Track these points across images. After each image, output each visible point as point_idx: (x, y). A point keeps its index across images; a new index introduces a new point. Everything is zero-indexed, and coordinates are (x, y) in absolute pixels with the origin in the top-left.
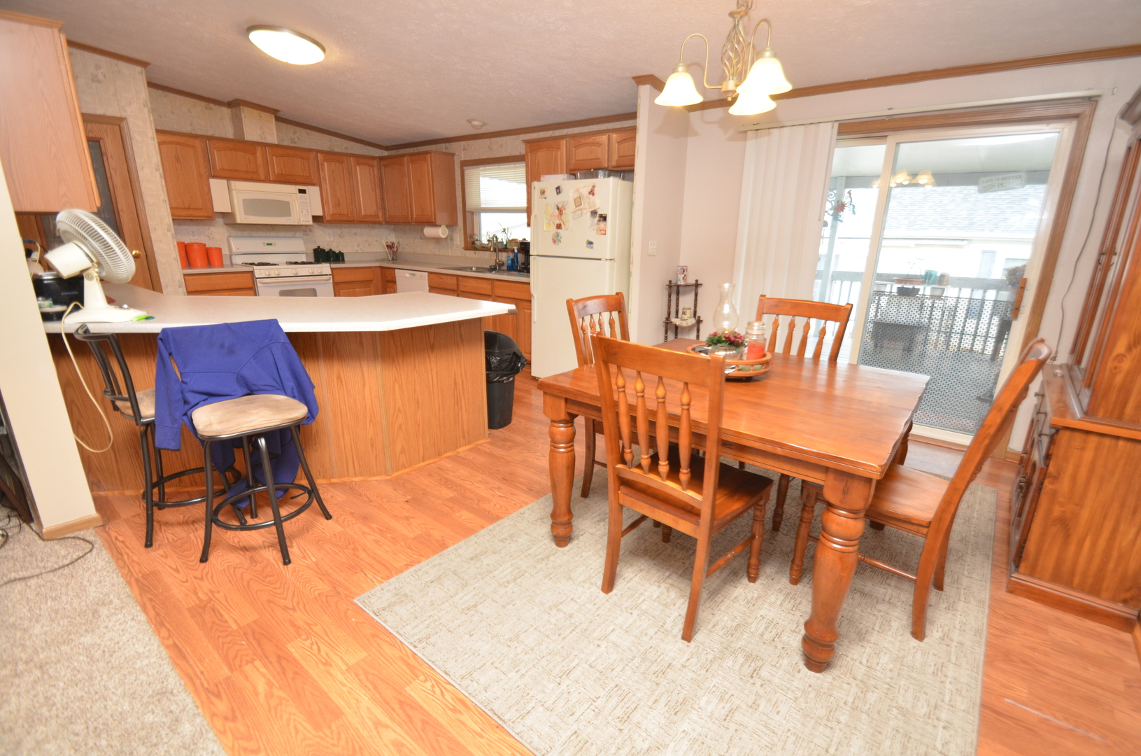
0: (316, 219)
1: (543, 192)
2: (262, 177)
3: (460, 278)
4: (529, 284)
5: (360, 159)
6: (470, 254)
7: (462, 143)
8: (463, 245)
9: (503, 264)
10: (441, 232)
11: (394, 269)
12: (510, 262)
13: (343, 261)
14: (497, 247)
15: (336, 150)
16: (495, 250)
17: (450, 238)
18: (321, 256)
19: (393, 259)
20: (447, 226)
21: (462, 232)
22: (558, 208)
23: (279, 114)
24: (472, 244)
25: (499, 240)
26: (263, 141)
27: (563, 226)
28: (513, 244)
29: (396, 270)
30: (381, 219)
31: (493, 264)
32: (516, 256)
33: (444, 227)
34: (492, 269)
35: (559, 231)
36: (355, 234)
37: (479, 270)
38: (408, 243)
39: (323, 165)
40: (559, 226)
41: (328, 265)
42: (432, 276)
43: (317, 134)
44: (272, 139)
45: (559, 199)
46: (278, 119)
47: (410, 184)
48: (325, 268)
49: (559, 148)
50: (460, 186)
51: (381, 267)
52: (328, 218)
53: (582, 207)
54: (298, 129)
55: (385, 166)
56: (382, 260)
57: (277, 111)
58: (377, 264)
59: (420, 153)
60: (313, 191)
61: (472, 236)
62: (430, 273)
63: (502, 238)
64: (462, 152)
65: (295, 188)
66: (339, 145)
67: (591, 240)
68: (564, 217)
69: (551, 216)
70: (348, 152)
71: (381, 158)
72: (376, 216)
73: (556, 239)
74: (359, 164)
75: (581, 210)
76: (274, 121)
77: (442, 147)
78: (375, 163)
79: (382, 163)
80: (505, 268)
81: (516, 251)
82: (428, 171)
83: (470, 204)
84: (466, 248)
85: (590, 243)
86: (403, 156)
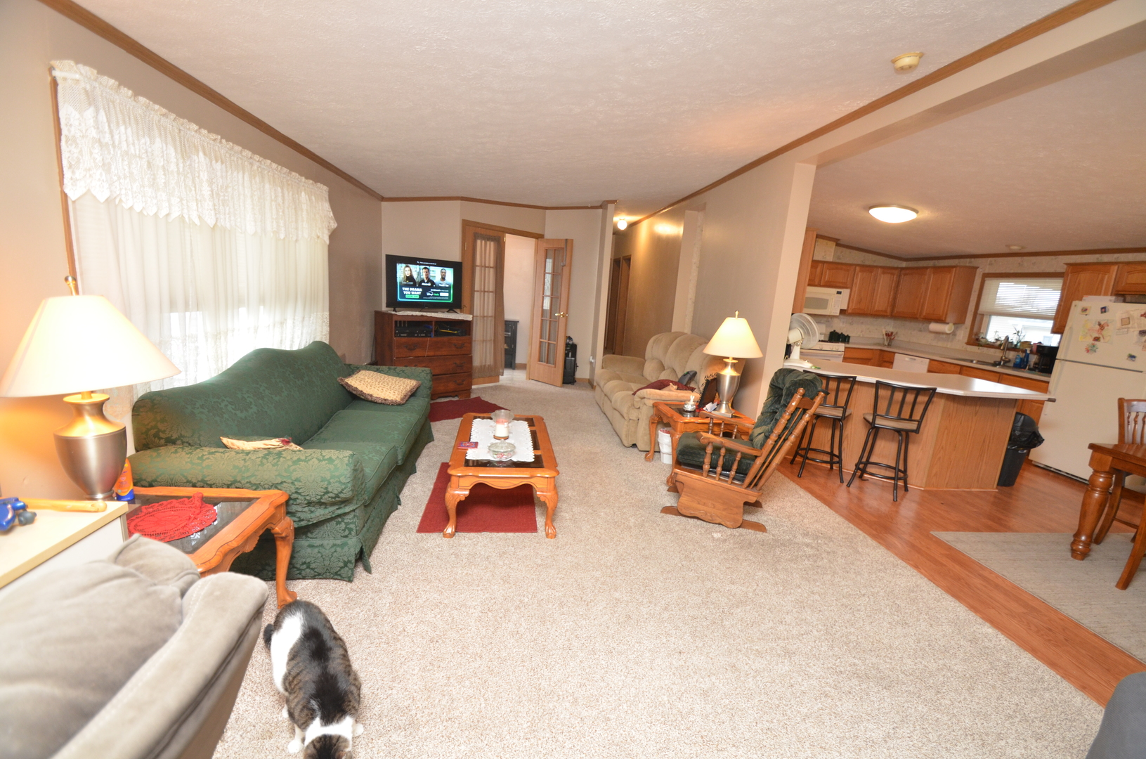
0: (842, 312)
1: (1085, 310)
2: (816, 283)
3: (965, 368)
4: (1048, 382)
5: (886, 269)
6: (975, 349)
7: (990, 259)
8: (966, 340)
9: (1009, 361)
10: (947, 328)
11: (895, 353)
12: (1018, 360)
13: (848, 342)
14: (1006, 346)
15: (867, 263)
16: (1004, 349)
17: (954, 334)
18: (835, 337)
19: (889, 345)
20: (954, 324)
21: (968, 330)
22: (1100, 325)
23: (839, 242)
24: (976, 340)
25: (1010, 340)
26: (824, 260)
27: (1102, 339)
28: (1025, 345)
29: (897, 355)
30: (888, 314)
31: (999, 360)
32: (1027, 356)
33: (951, 325)
34: (995, 364)
35: (1096, 343)
36: (862, 323)
37: (979, 362)
38: (907, 333)
39: (857, 274)
40: (1097, 339)
41: (843, 344)
42: (934, 362)
43: (856, 252)
44: (830, 258)
45: (1103, 318)
46: (838, 245)
47: (927, 289)
48: (841, 346)
49: (1108, 271)
50: (977, 293)
51: (881, 350)
52: (850, 311)
53: (1130, 326)
54: (844, 249)
55: (905, 275)
56: (879, 344)
57: (839, 240)
58: (879, 348)
59: (944, 267)
60: (846, 292)
61: (977, 334)
62: (931, 360)
63: (1014, 339)
64: (984, 266)
65: (834, 291)
66: (870, 259)
67: (1133, 354)
68: (1104, 332)
69: (1089, 330)
70: (875, 264)
71: (902, 269)
72: (886, 311)
73: (1091, 349)
74: (884, 273)
75: (1129, 328)
76: (834, 246)
77: (967, 262)
78: (896, 272)
79: (903, 272)
80: (1011, 364)
81: (1028, 352)
82: (950, 280)
83: (984, 307)
84: (968, 343)
85: (1132, 357)
86: (927, 268)
